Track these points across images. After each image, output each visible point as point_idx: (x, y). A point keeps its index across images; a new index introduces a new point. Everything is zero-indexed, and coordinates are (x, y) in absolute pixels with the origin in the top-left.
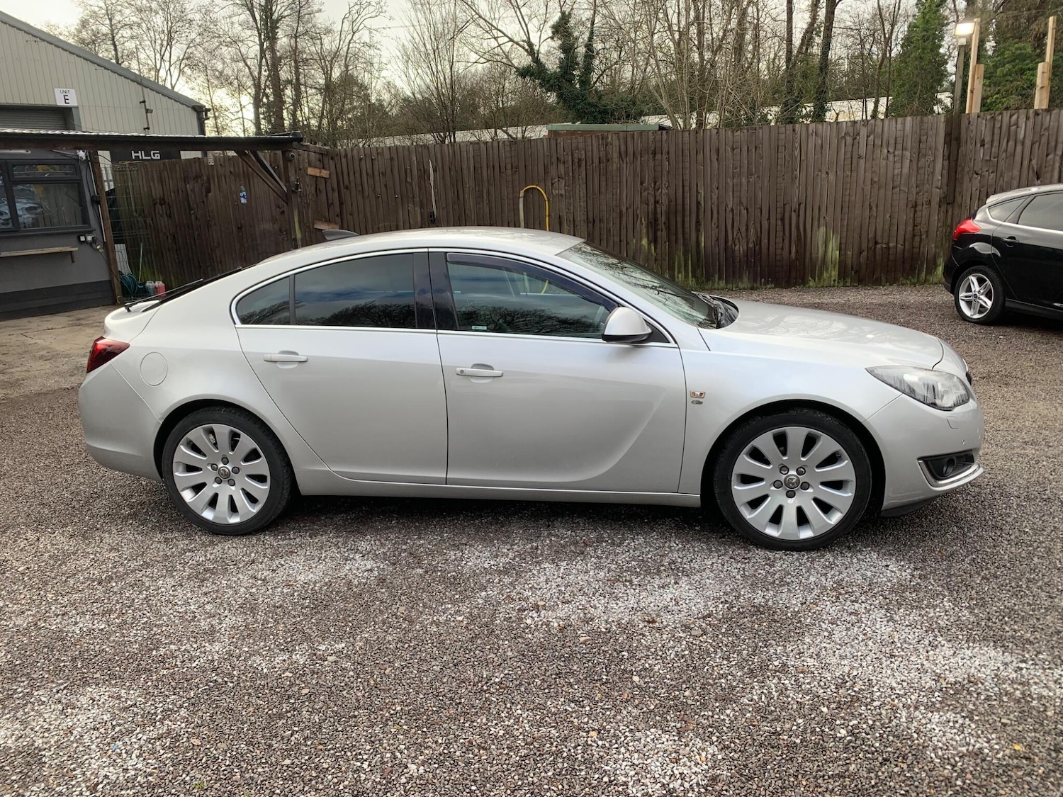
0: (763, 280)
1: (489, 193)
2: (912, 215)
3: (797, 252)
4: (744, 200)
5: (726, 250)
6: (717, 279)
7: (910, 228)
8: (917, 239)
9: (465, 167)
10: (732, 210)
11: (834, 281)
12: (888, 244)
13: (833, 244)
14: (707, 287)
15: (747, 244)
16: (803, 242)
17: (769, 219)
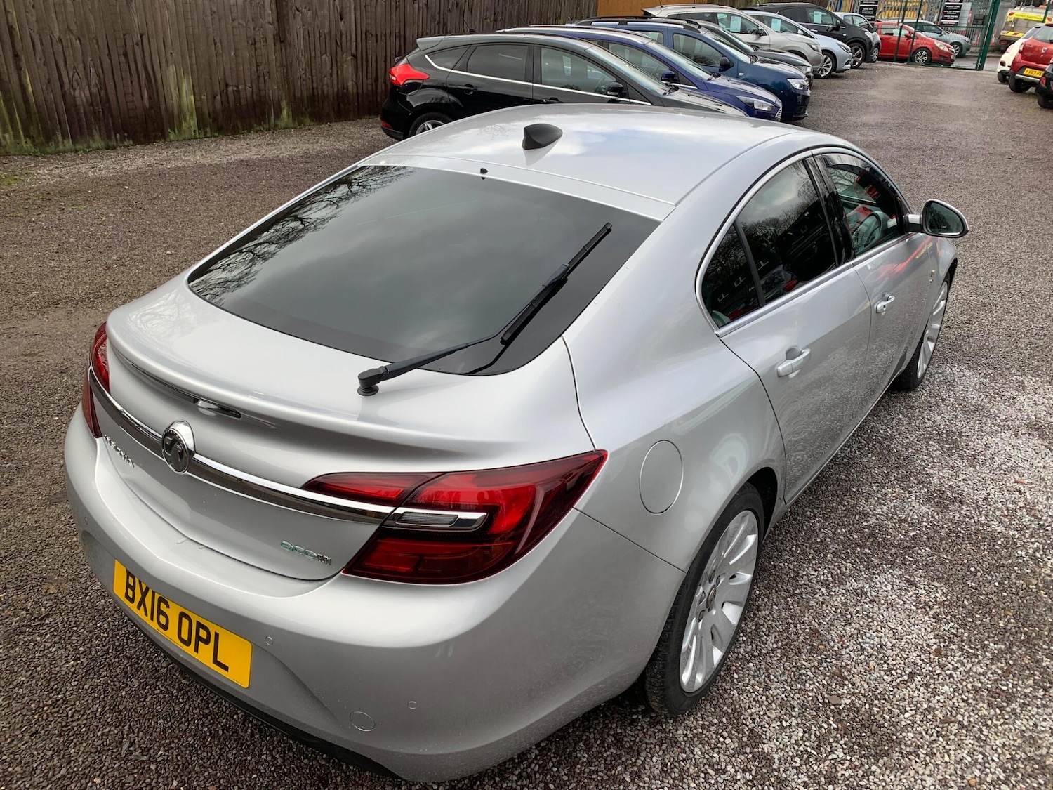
0: (118, 136)
2: (253, 53)
3: (150, 98)
4: (73, 27)
5: (64, 96)
6: (60, 138)
7: (254, 68)
8: (261, 79)
10: (60, 40)
11: (195, 131)
12: (237, 87)
13: (186, 87)
14: (49, 150)
15: (90, 89)
16: (153, 85)
17: (109, 55)
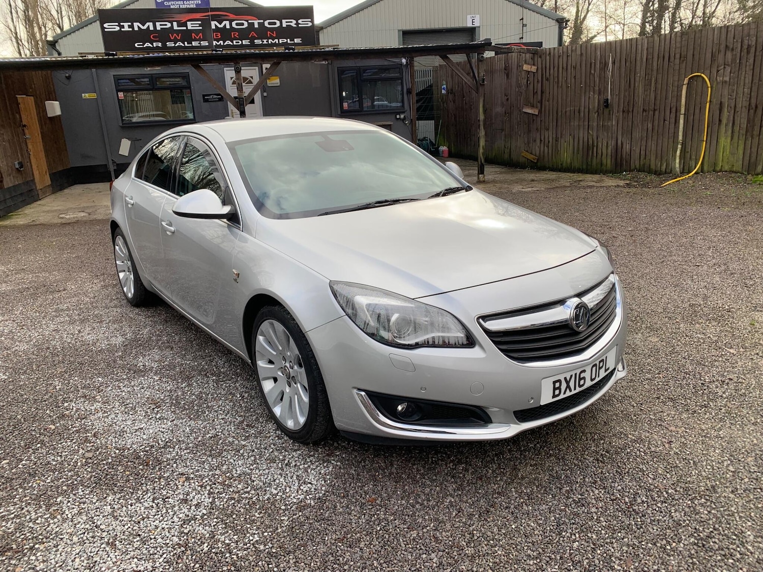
1: (656, 80)
9: (638, 58)
